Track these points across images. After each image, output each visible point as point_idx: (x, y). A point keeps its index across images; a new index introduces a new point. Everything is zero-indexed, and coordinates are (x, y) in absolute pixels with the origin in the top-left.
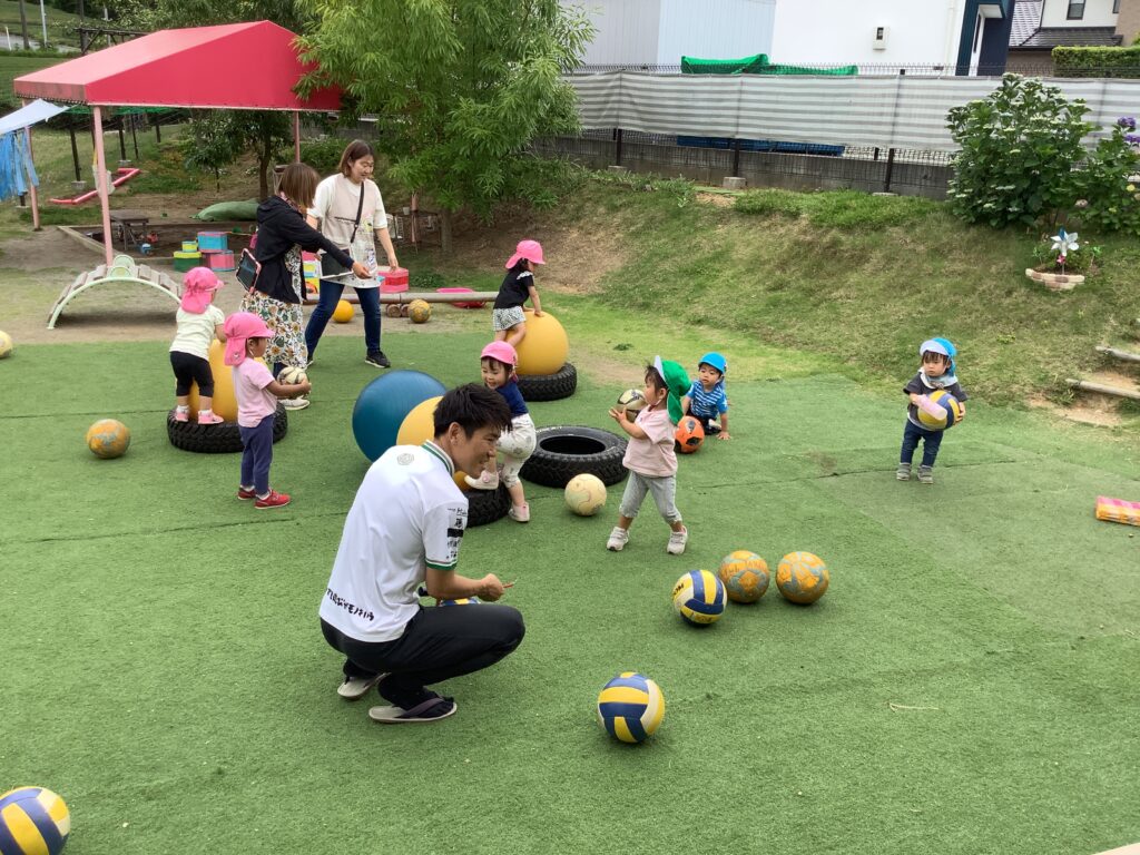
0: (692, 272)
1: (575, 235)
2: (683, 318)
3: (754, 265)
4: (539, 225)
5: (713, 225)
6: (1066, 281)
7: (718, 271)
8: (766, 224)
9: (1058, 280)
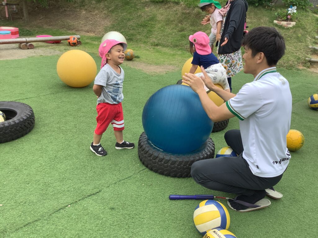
0: (144, 26)
1: (84, 12)
2: (149, 44)
3: (168, 22)
4: (66, 9)
5: (143, 7)
6: (290, 24)
7: (154, 25)
8: (166, 6)
9: (288, 24)
